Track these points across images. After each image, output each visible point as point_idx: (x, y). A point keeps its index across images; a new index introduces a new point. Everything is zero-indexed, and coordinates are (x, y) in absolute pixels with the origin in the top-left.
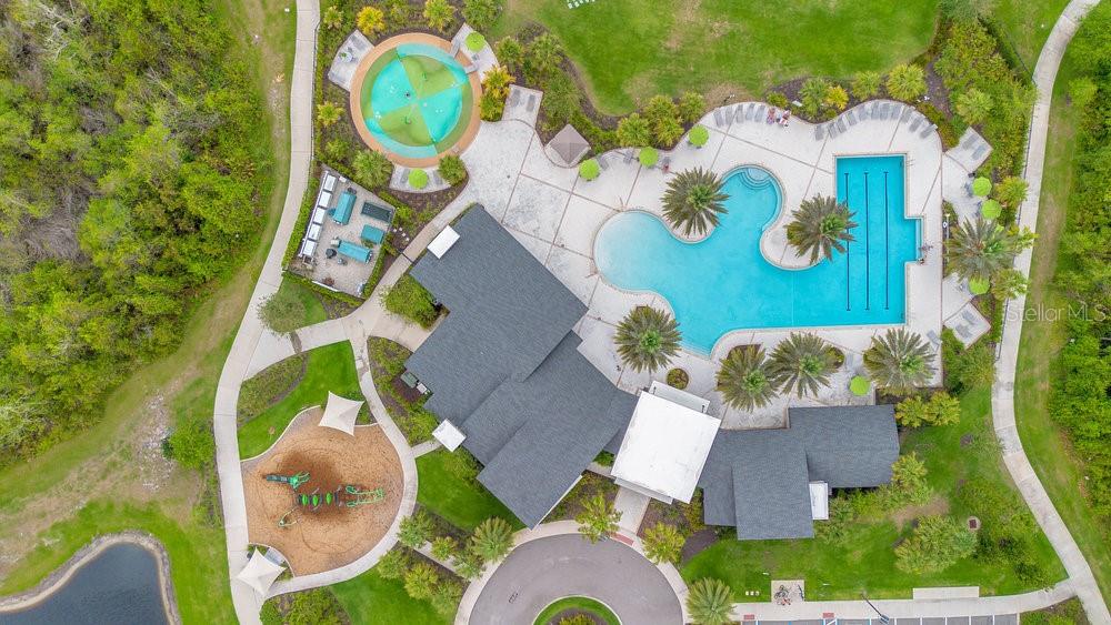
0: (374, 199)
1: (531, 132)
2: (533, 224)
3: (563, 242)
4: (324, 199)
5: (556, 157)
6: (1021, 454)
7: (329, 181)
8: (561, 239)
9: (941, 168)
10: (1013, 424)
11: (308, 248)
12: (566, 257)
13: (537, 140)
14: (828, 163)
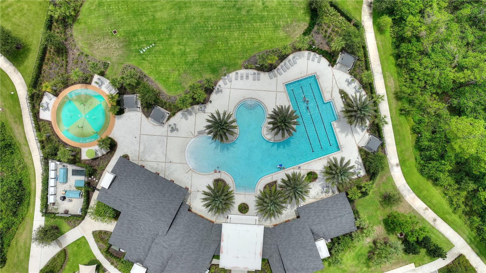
0: (75, 167)
1: (140, 113)
2: (154, 156)
3: (170, 160)
4: (52, 174)
5: (155, 122)
6: (413, 195)
7: (52, 165)
9: (333, 75)
10: (405, 182)
11: (51, 199)
12: (174, 167)
13: (144, 116)
14: (282, 88)
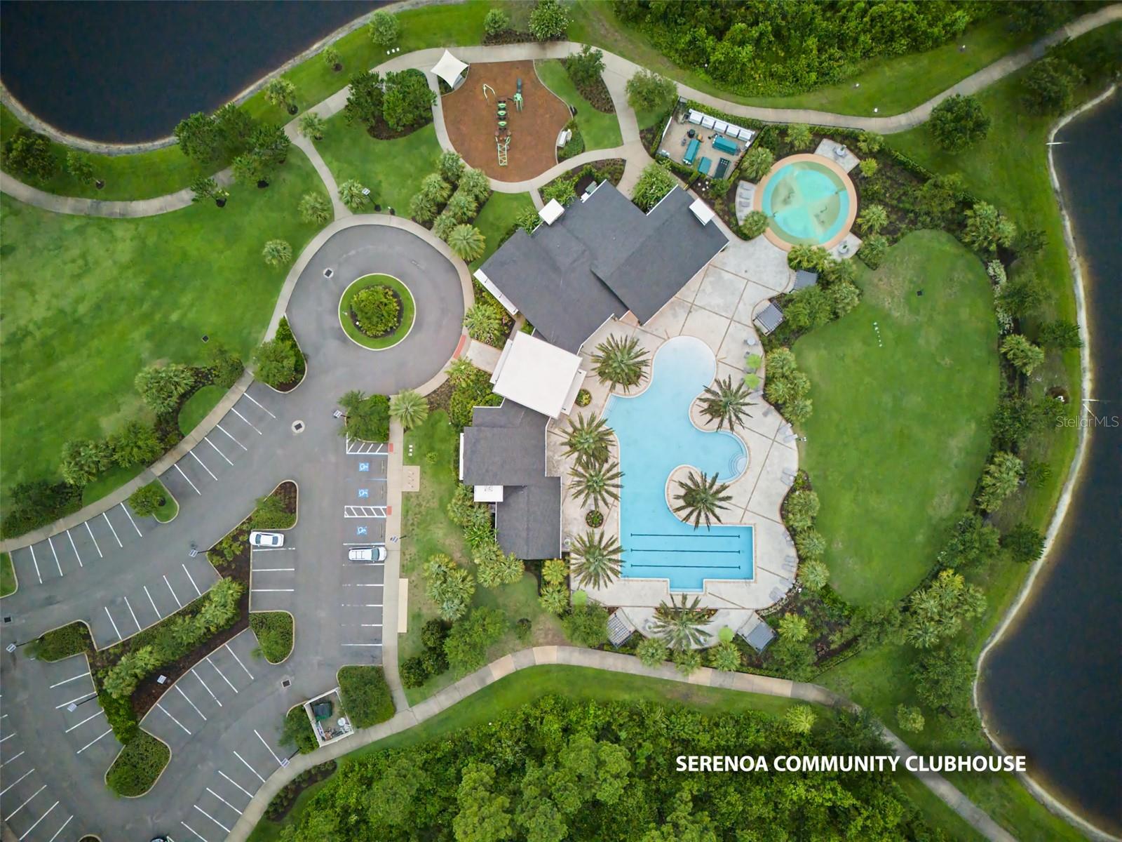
0: (731, 167)
1: (780, 290)
2: (709, 289)
3: (693, 312)
4: (734, 130)
5: (760, 309)
6: (512, 669)
7: (747, 134)
8: (696, 311)
9: (743, 608)
10: (537, 663)
11: (696, 116)
12: (682, 314)
13: (775, 294)
14: (749, 520)
